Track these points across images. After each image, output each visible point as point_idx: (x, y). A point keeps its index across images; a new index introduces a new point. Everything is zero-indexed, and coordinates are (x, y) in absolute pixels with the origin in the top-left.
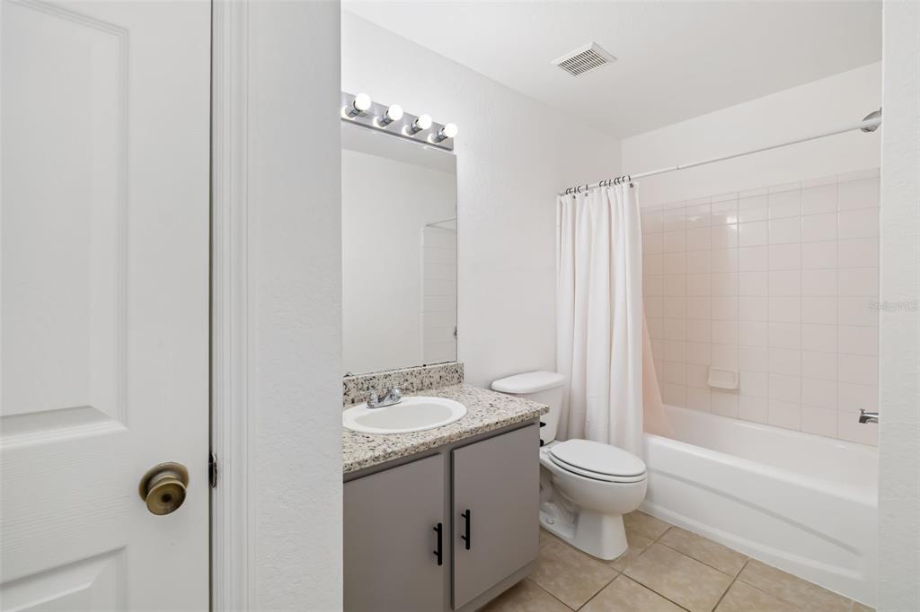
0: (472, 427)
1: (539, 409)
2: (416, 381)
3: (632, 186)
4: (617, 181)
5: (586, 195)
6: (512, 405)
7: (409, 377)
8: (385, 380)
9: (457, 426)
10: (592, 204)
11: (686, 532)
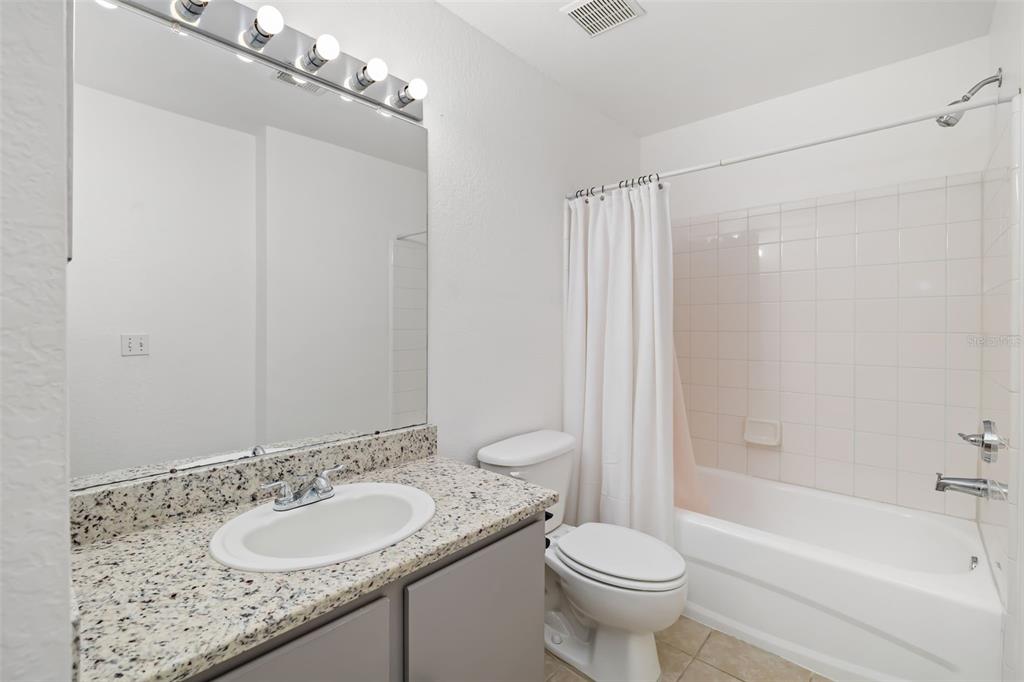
0: (438, 544)
1: (544, 498)
2: (364, 458)
3: (660, 187)
4: (642, 181)
5: (602, 199)
6: (504, 493)
7: (351, 452)
8: (311, 460)
9: (414, 542)
10: (609, 212)
11: (732, 639)
